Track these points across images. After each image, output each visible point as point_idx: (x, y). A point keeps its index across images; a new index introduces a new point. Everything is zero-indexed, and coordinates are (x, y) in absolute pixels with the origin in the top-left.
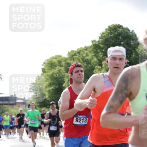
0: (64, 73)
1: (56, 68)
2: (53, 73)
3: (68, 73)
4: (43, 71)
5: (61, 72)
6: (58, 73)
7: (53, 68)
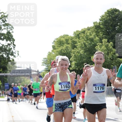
0: (70, 49)
1: (64, 45)
2: (62, 50)
3: (74, 49)
4: (53, 48)
5: (68, 48)
6: (66, 50)
7: (62, 46)
